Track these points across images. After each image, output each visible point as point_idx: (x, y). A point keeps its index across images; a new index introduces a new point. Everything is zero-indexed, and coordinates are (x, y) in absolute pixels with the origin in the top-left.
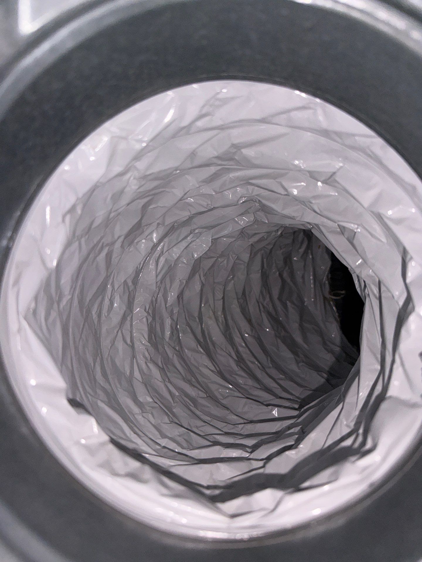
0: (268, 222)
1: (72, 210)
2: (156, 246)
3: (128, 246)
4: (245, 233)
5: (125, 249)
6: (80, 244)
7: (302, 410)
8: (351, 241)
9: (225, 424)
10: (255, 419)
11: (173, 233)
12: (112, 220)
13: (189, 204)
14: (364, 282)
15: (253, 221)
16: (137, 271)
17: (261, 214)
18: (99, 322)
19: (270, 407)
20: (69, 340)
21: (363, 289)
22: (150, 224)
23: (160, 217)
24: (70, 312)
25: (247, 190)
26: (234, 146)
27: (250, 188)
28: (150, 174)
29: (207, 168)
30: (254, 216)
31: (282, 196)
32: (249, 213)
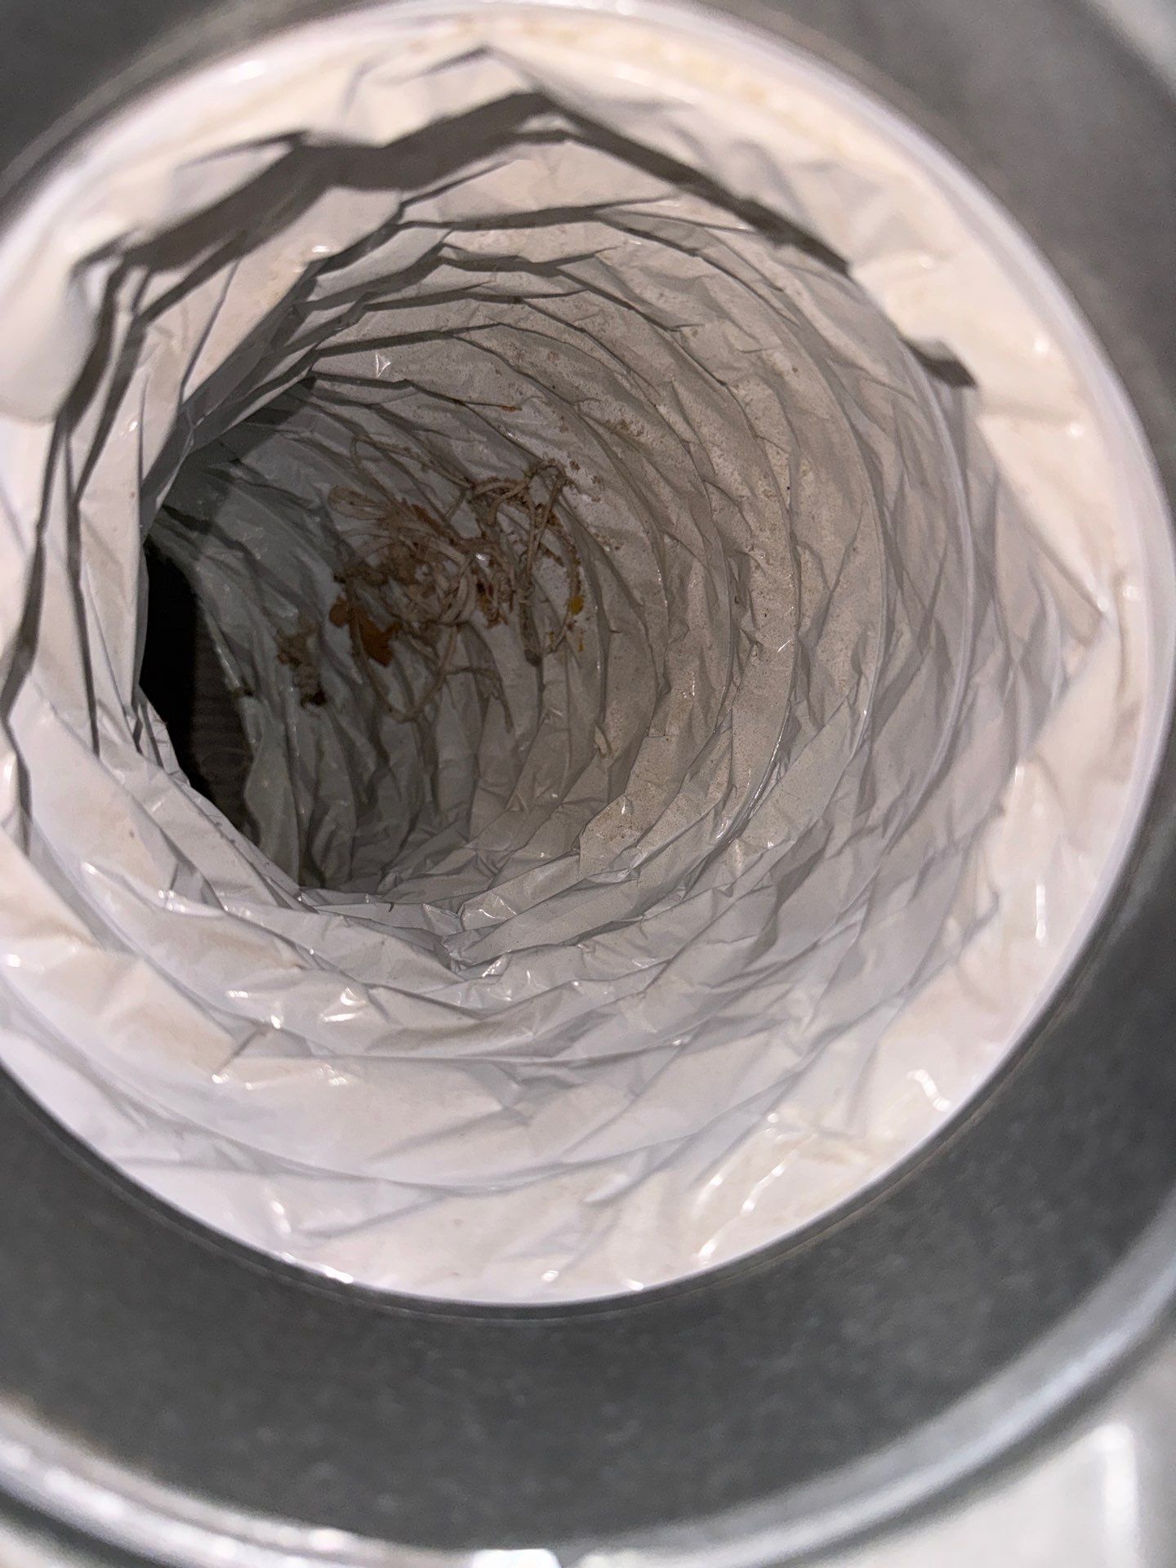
0: (422, 909)
1: (972, 927)
2: (736, 832)
3: (812, 828)
4: (487, 872)
5: (821, 821)
6: (950, 832)
7: (304, 373)
8: (184, 864)
9: (522, 325)
10: (439, 343)
11: (689, 868)
12: (861, 901)
13: (646, 952)
14: (139, 750)
15: (463, 911)
16: (786, 759)
17: (444, 928)
18: (891, 607)
19: (397, 378)
20: (977, 553)
21: (142, 727)
22: (753, 892)
23: (724, 913)
24: (975, 636)
25: (482, 997)
26: (523, 1121)
27: (474, 1003)
28: (752, 1034)
29: (596, 1054)
30: (462, 923)
31: (384, 983)
32: (477, 930)
